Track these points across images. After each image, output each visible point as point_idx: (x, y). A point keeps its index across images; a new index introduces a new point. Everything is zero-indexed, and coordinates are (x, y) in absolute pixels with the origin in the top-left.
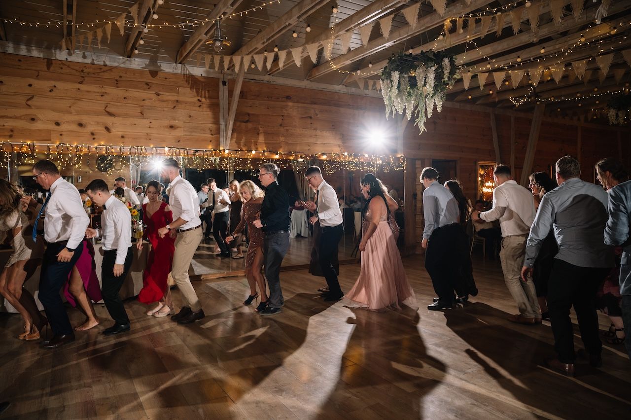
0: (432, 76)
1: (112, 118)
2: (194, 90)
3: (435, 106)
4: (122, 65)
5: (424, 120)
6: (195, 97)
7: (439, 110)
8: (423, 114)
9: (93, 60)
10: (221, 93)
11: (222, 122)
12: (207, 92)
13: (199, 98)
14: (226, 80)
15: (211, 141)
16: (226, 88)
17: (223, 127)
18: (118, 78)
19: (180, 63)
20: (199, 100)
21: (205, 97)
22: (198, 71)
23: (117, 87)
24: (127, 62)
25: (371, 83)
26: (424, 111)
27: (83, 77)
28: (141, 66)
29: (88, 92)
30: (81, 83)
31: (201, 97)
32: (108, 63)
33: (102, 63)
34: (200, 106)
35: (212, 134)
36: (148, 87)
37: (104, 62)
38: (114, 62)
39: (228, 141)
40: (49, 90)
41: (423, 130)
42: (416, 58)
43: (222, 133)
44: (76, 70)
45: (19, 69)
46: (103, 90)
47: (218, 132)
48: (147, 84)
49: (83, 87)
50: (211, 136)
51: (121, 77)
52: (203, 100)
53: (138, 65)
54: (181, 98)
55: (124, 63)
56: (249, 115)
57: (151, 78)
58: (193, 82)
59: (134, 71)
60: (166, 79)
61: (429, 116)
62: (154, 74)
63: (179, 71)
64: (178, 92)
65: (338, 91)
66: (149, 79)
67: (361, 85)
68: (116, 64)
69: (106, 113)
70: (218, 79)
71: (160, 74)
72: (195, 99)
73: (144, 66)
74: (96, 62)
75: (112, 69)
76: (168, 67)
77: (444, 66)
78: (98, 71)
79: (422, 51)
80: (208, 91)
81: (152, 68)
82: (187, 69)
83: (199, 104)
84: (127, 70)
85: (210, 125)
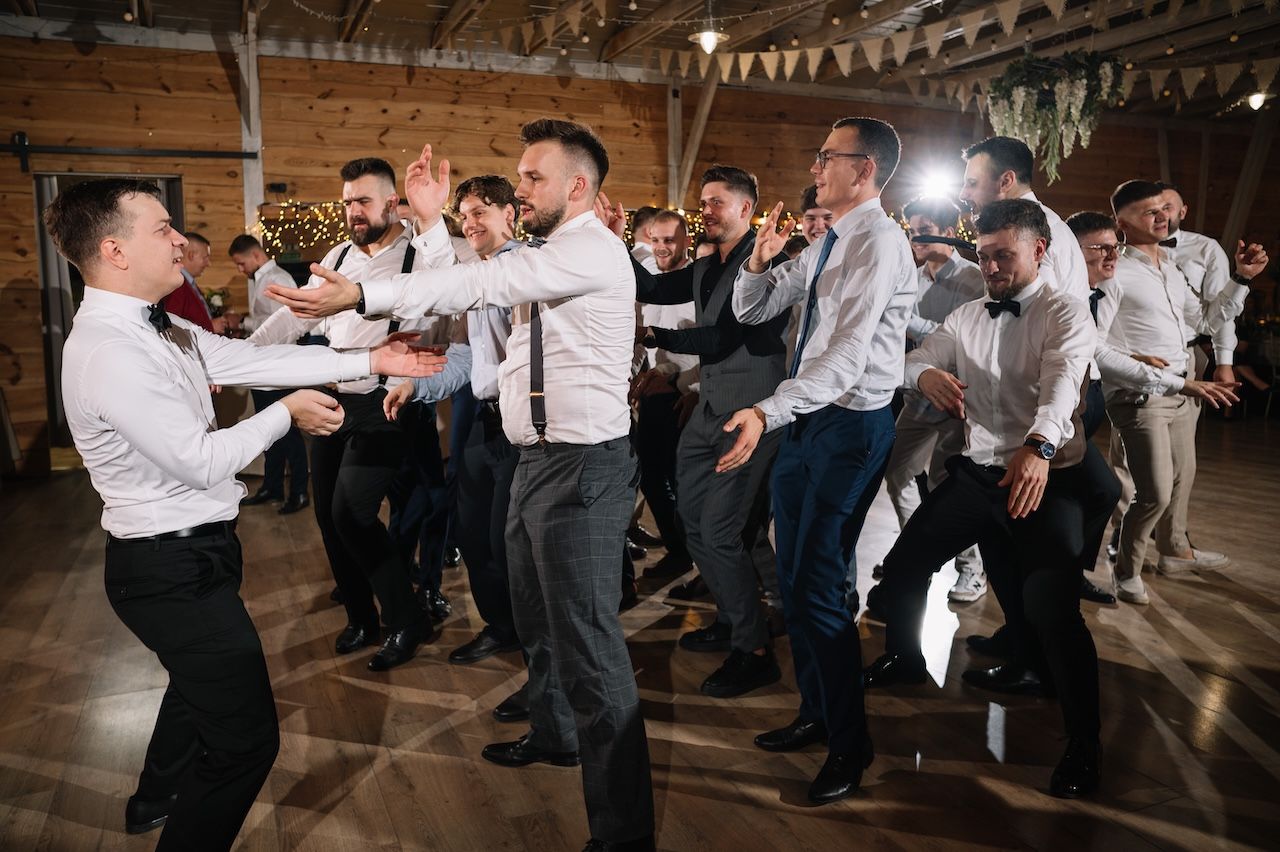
0: (1082, 94)
1: (501, 160)
2: (628, 107)
3: (1078, 137)
4: (516, 70)
5: (1057, 160)
6: (628, 119)
7: (1084, 144)
8: (1056, 151)
9: (472, 63)
10: (670, 112)
11: (672, 162)
12: (647, 109)
13: (637, 122)
14: (679, 88)
15: (654, 195)
16: (678, 102)
17: (673, 171)
18: (509, 92)
19: (605, 62)
20: (635, 125)
21: (645, 119)
22: (633, 74)
23: (509, 107)
24: (524, 64)
25: (934, 86)
26: (1057, 145)
27: (458, 93)
28: (545, 70)
29: (466, 117)
30: (455, 102)
31: (639, 119)
32: (495, 67)
33: (486, 68)
34: (637, 135)
35: (656, 184)
36: (554, 104)
37: (489, 65)
38: (504, 64)
39: (683, 195)
40: (410, 116)
41: (1054, 177)
42: (1054, 64)
43: (673, 181)
44: (448, 82)
45: (369, 85)
46: (487, 114)
47: (664, 180)
48: (554, 100)
49: (459, 110)
50: (654, 186)
51: (513, 89)
52: (642, 124)
53: (541, 68)
54: (607, 123)
55: (518, 65)
56: (715, 147)
57: (560, 89)
58: (625, 92)
59: (534, 79)
60: (583, 89)
61: (1067, 154)
62: (564, 81)
63: (603, 76)
64: (601, 112)
65: (867, 100)
66: (557, 91)
67: (915, 89)
68: (506, 69)
69: (492, 152)
70: (665, 86)
71: (574, 82)
72: (628, 124)
73: (549, 69)
74: (476, 67)
75: (499, 77)
76: (585, 70)
77: (1104, 76)
78: (481, 81)
79: (1066, 53)
80: (650, 108)
81: (562, 72)
82: (616, 72)
83: (635, 130)
84: (523, 78)
85: (655, 168)
